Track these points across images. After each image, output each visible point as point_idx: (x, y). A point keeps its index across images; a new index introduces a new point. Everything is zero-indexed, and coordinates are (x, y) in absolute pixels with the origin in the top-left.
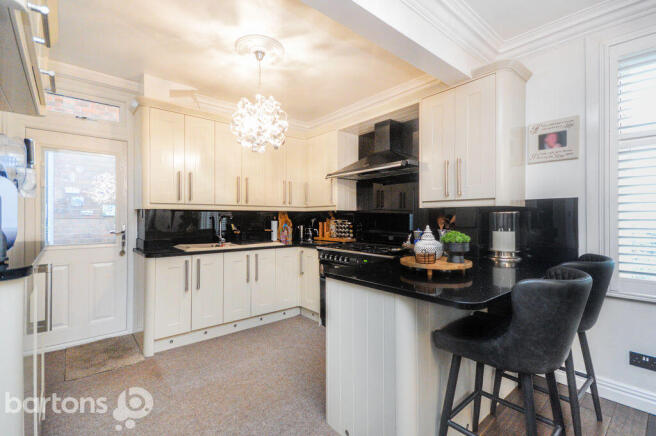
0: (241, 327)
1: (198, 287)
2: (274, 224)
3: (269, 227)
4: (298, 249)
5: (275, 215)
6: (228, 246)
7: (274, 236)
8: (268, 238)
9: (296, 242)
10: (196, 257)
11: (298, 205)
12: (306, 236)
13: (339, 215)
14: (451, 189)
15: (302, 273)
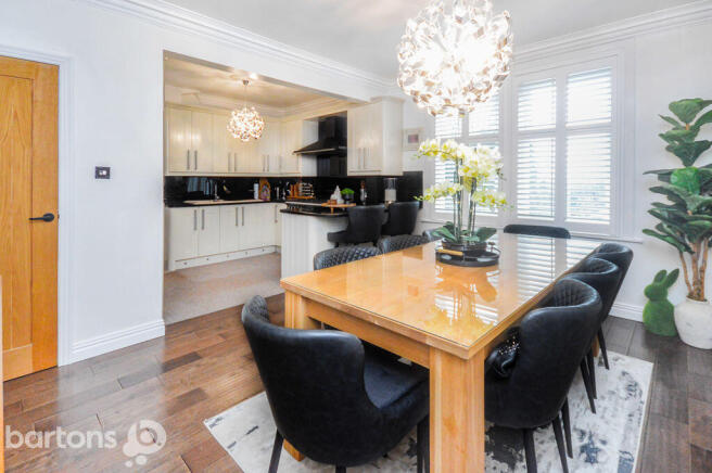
0: (232, 257)
1: (203, 228)
2: (256, 186)
3: (252, 188)
4: (274, 204)
5: (257, 180)
6: (222, 202)
7: (256, 196)
8: (251, 196)
9: (273, 199)
10: (201, 208)
11: (274, 172)
12: (281, 196)
13: (305, 179)
14: (362, 164)
15: (276, 221)
